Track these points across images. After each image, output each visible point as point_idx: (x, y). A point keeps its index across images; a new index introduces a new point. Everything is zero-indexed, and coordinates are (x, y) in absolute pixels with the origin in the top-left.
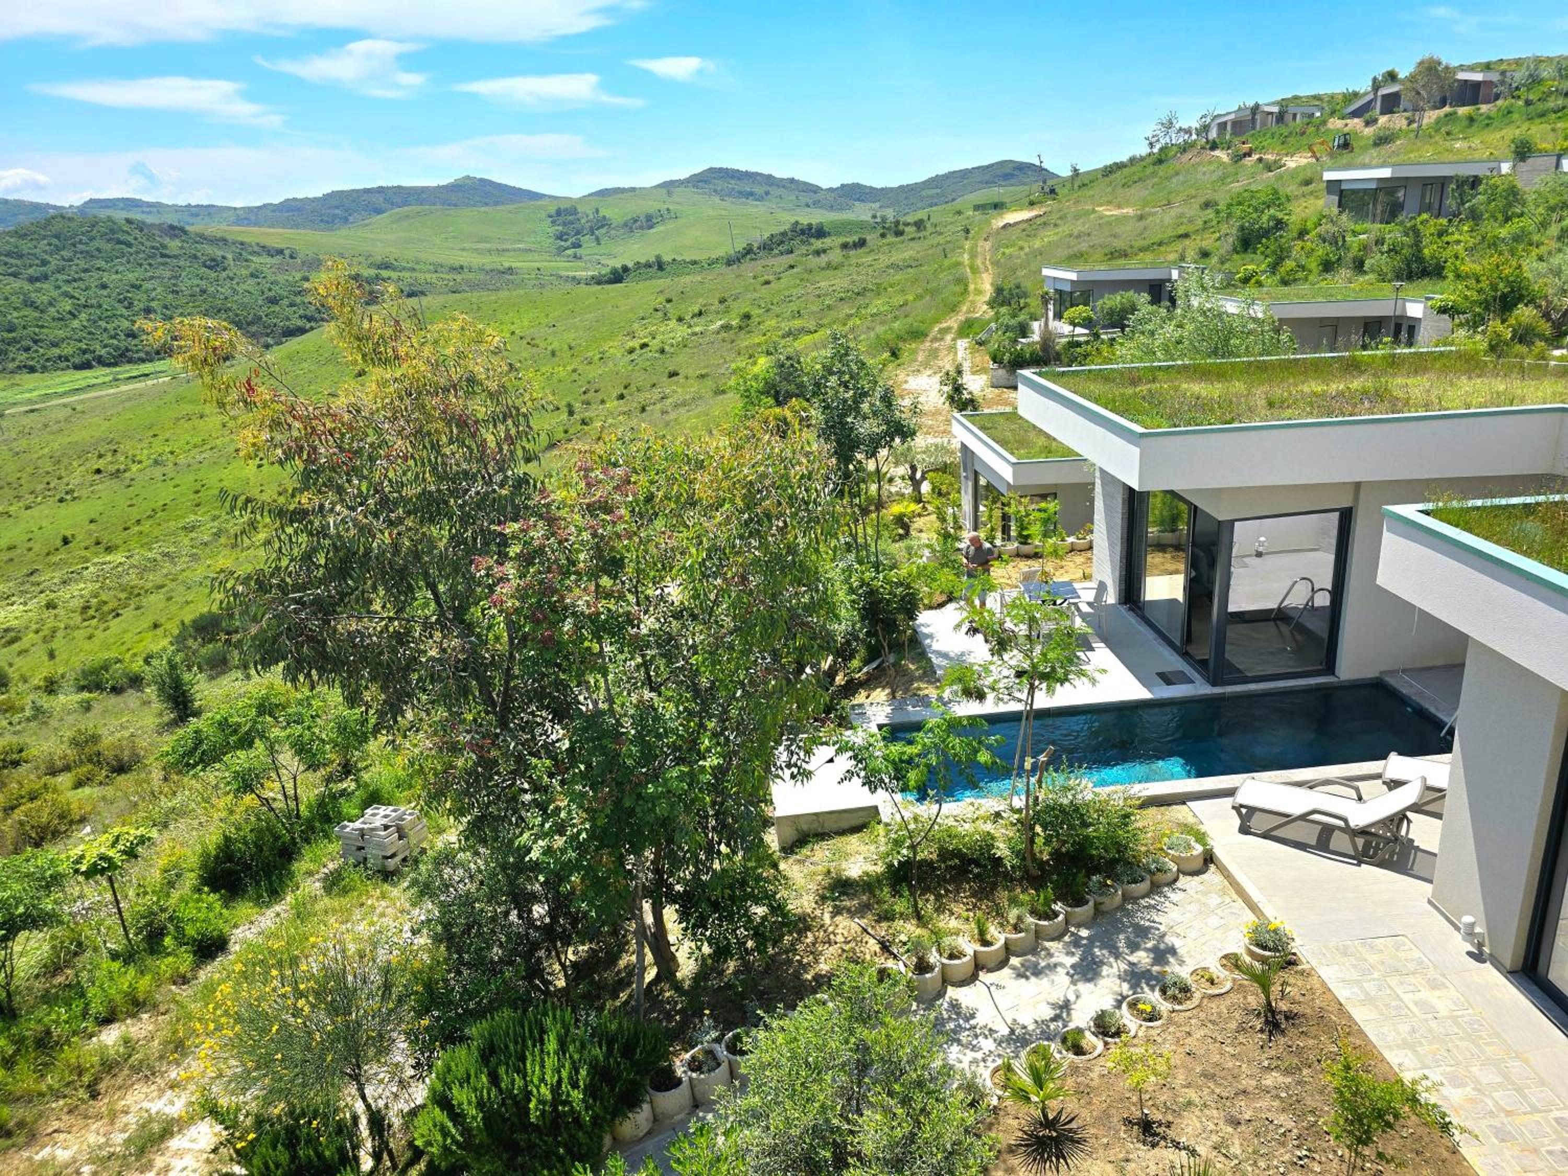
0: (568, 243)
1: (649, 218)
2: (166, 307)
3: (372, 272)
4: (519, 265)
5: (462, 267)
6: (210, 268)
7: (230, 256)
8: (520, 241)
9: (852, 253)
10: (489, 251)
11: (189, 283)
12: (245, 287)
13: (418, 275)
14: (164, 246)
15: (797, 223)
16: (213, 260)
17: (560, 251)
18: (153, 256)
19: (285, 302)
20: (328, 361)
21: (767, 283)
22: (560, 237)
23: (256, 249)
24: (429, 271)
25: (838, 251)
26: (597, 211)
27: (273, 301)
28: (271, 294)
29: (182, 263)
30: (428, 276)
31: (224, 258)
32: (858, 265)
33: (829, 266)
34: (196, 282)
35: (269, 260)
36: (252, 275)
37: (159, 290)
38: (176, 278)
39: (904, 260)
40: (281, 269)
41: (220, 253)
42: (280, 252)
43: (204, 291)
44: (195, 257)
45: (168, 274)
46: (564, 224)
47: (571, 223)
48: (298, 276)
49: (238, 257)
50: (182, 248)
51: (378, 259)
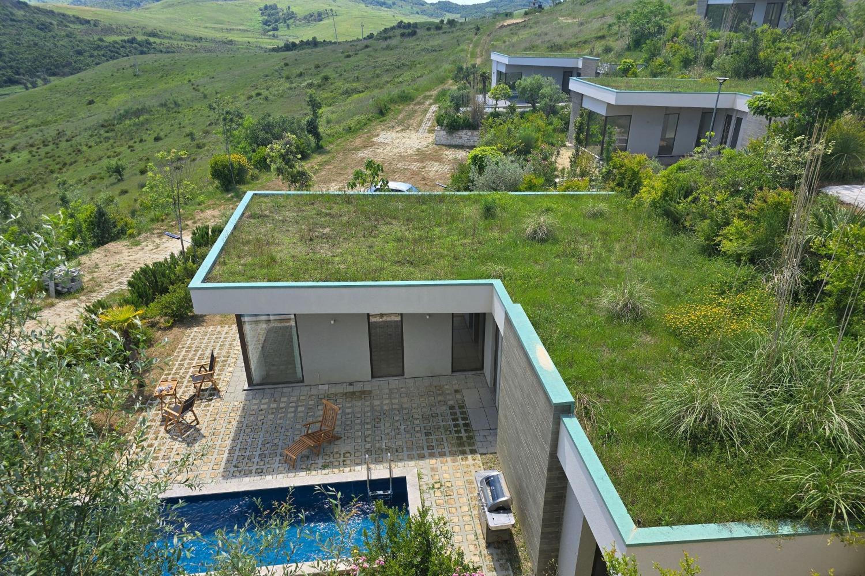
0: (270, 28)
1: (320, 14)
2: (11, 53)
3: (144, 38)
4: (236, 39)
5: (201, 38)
6: (41, 29)
7: (55, 23)
8: (242, 24)
9: (407, 39)
10: (222, 29)
11: (27, 39)
12: (61, 43)
13: (174, 42)
14: (12, 14)
15: (401, 22)
16: (43, 24)
17: (265, 32)
18: (4, 20)
19: (87, 54)
20: (74, 93)
21: (348, 56)
22: (265, 23)
23: (72, 19)
24: (181, 40)
25: (399, 38)
26: (289, 8)
27: (79, 53)
28: (79, 48)
29: (23, 26)
30: (180, 43)
31: (51, 24)
32: (406, 48)
33: (388, 48)
34: (31, 38)
35: (80, 27)
36: (68, 36)
37: (8, 42)
38: (19, 35)
39: (433, 47)
40: (86, 33)
41: (49, 20)
42: (88, 22)
43: (36, 44)
44: (32, 22)
45: (14, 32)
46: (269, 15)
47: (273, 14)
48: (96, 38)
49: (61, 23)
50: (25, 16)
51: (149, 30)
